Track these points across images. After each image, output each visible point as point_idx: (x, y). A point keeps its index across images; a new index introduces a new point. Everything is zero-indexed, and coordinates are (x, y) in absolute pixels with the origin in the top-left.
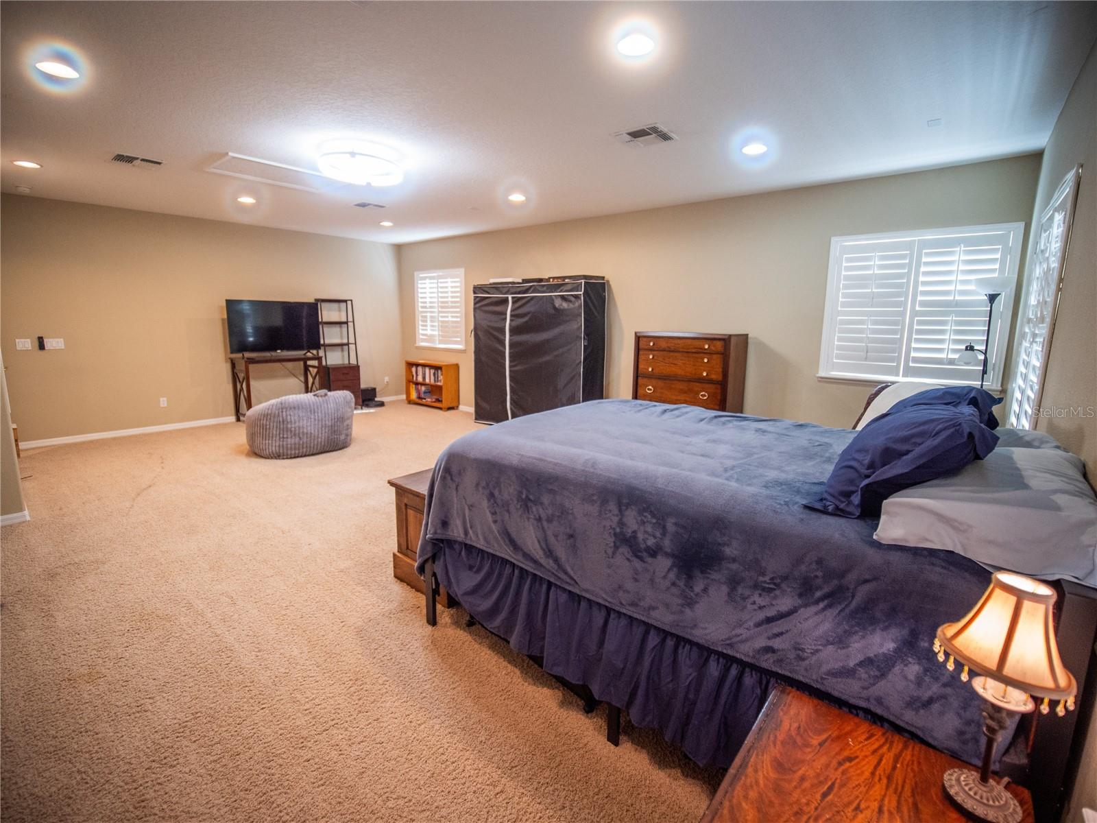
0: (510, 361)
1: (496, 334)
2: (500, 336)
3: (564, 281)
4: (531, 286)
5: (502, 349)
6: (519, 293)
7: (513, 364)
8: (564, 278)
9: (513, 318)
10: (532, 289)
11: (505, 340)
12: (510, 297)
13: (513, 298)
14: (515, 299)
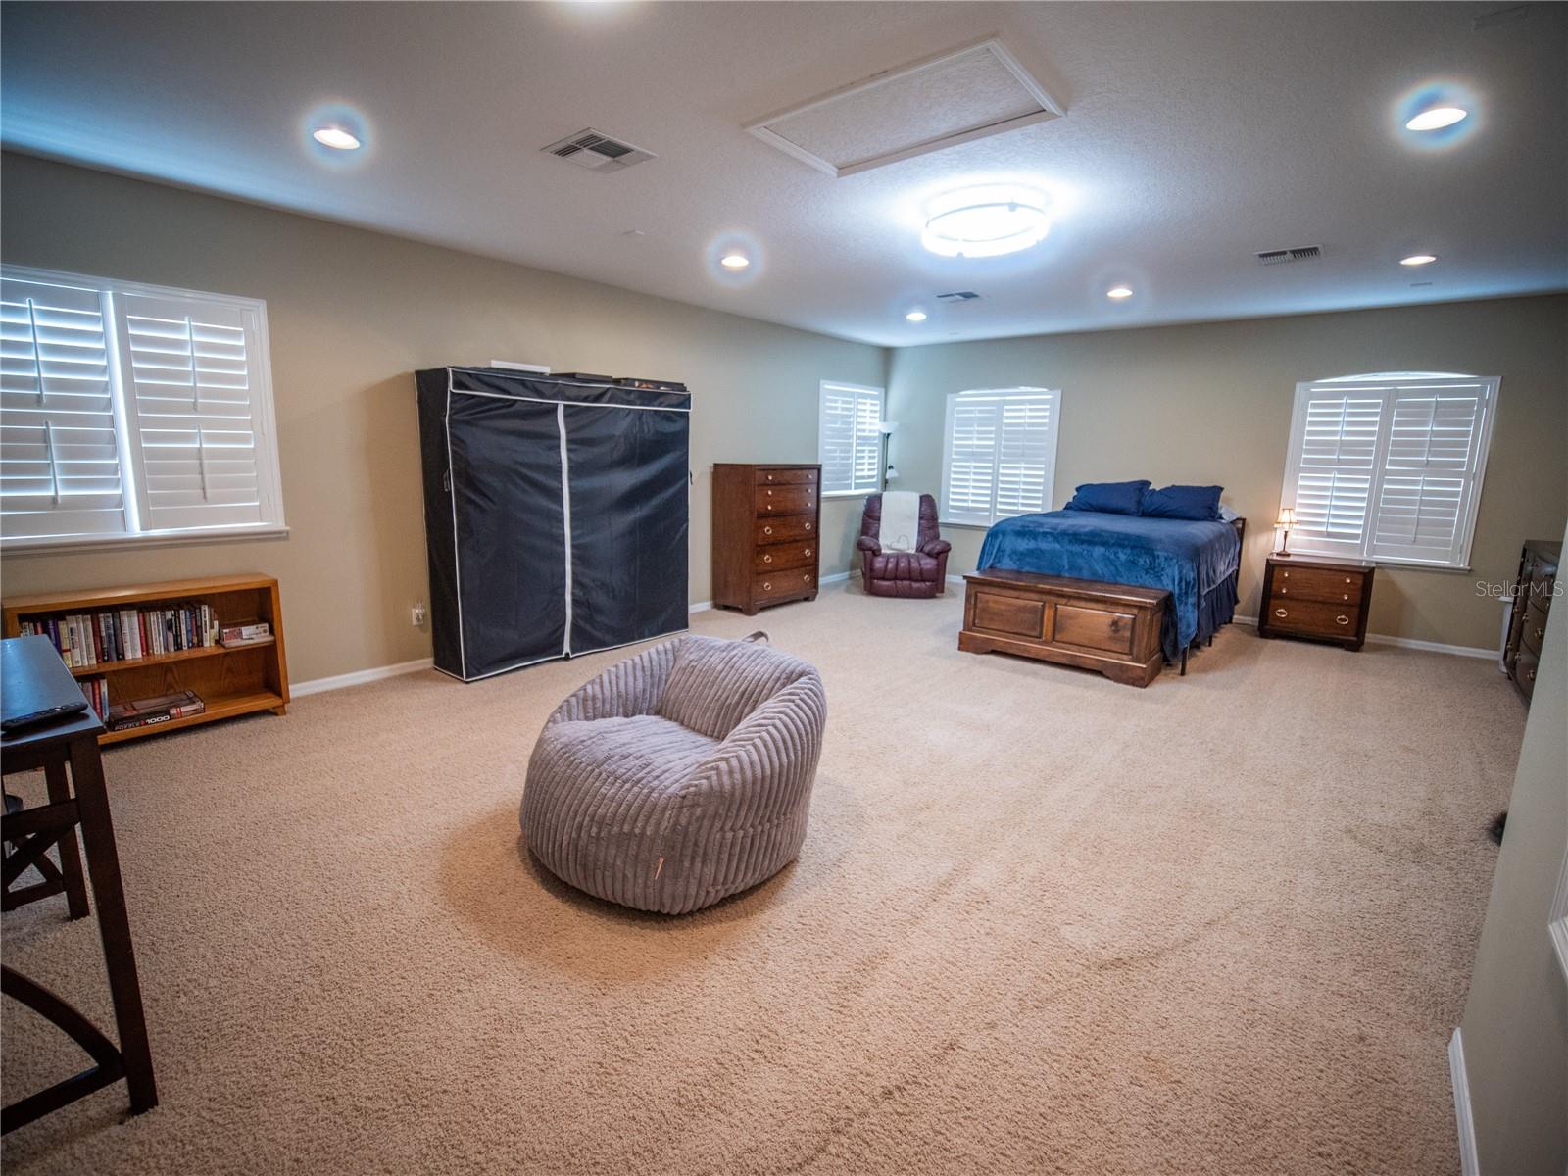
0: (573, 529)
1: (539, 477)
2: (552, 483)
3: (658, 388)
4: (608, 389)
5: (554, 506)
6: (585, 399)
7: (577, 533)
8: (658, 384)
9: (574, 446)
10: (608, 395)
11: (561, 489)
12: (561, 404)
13: (566, 406)
14: (571, 410)
